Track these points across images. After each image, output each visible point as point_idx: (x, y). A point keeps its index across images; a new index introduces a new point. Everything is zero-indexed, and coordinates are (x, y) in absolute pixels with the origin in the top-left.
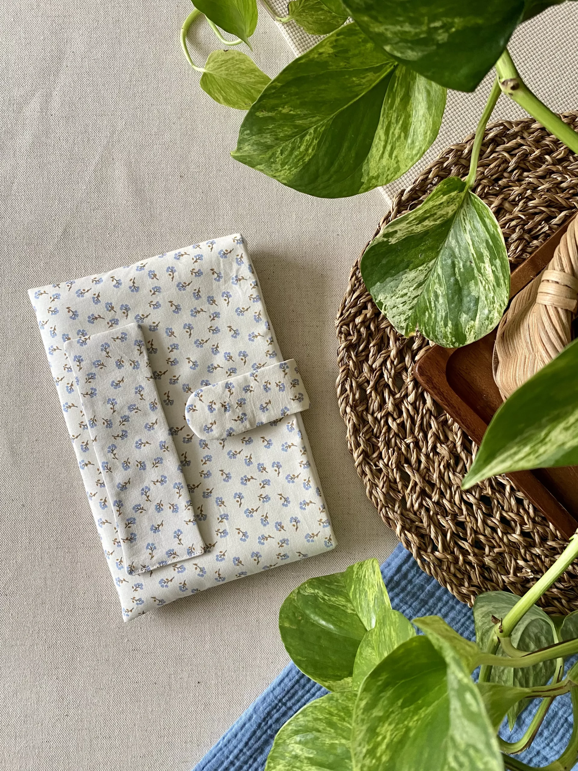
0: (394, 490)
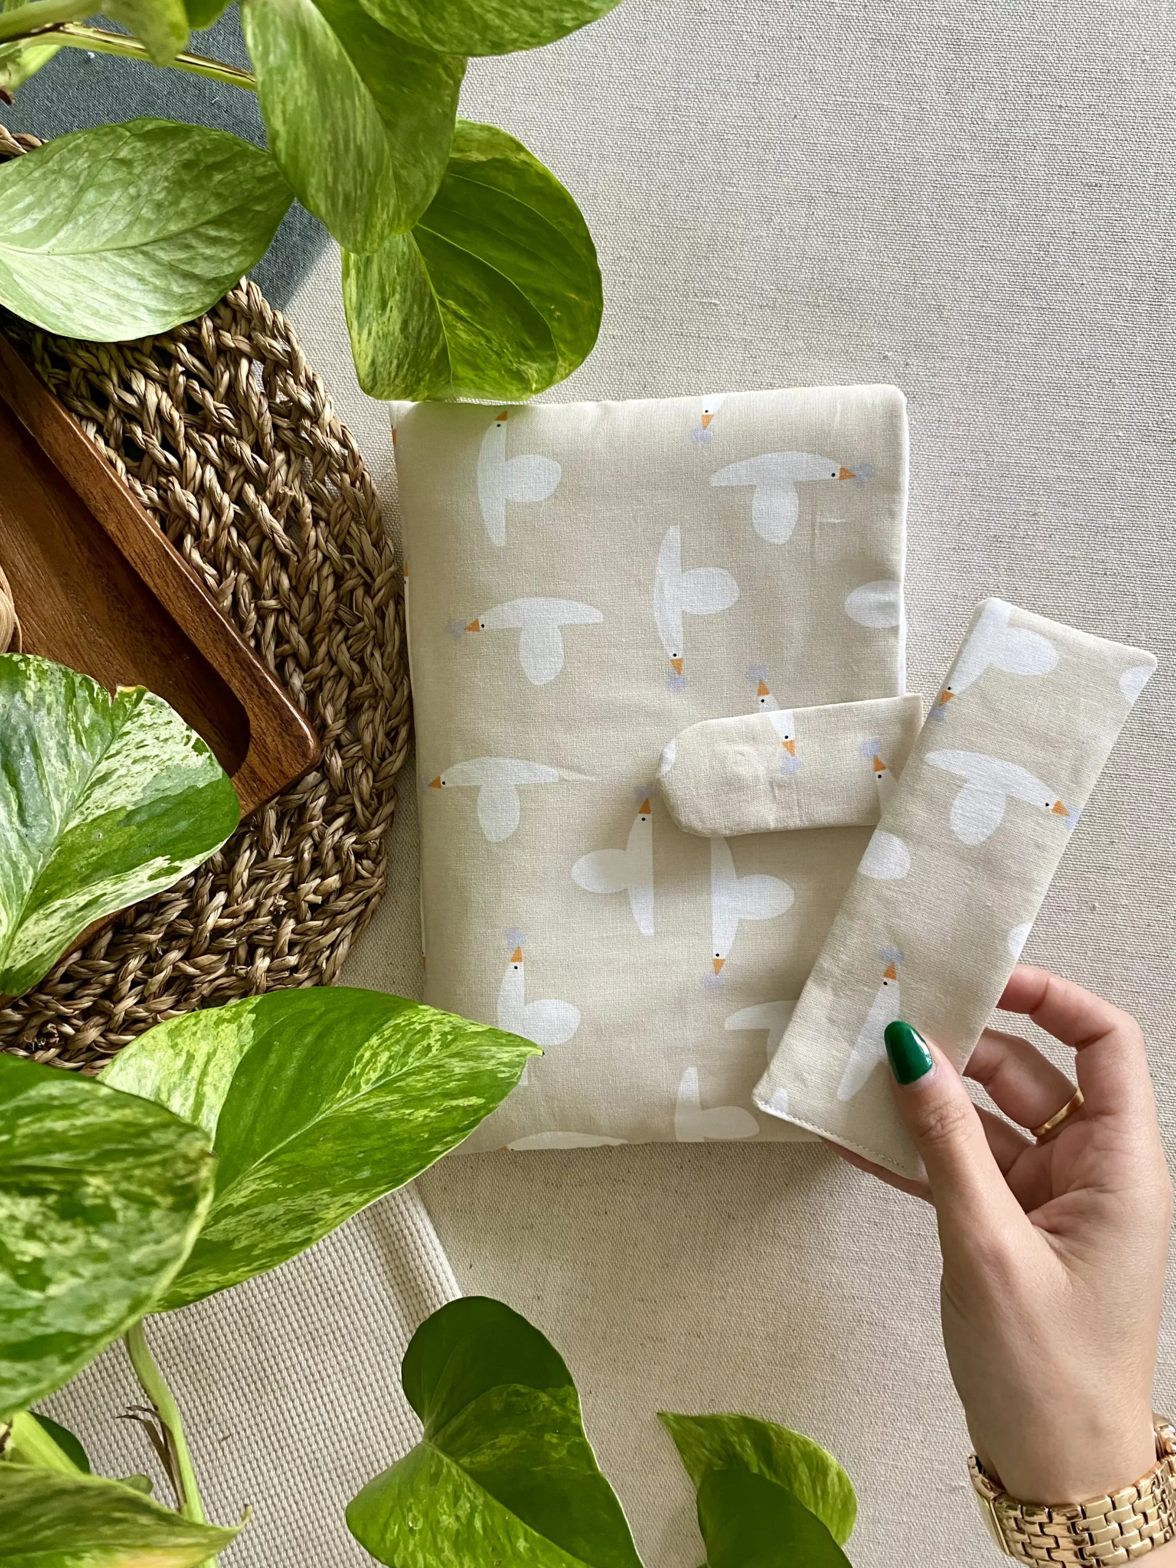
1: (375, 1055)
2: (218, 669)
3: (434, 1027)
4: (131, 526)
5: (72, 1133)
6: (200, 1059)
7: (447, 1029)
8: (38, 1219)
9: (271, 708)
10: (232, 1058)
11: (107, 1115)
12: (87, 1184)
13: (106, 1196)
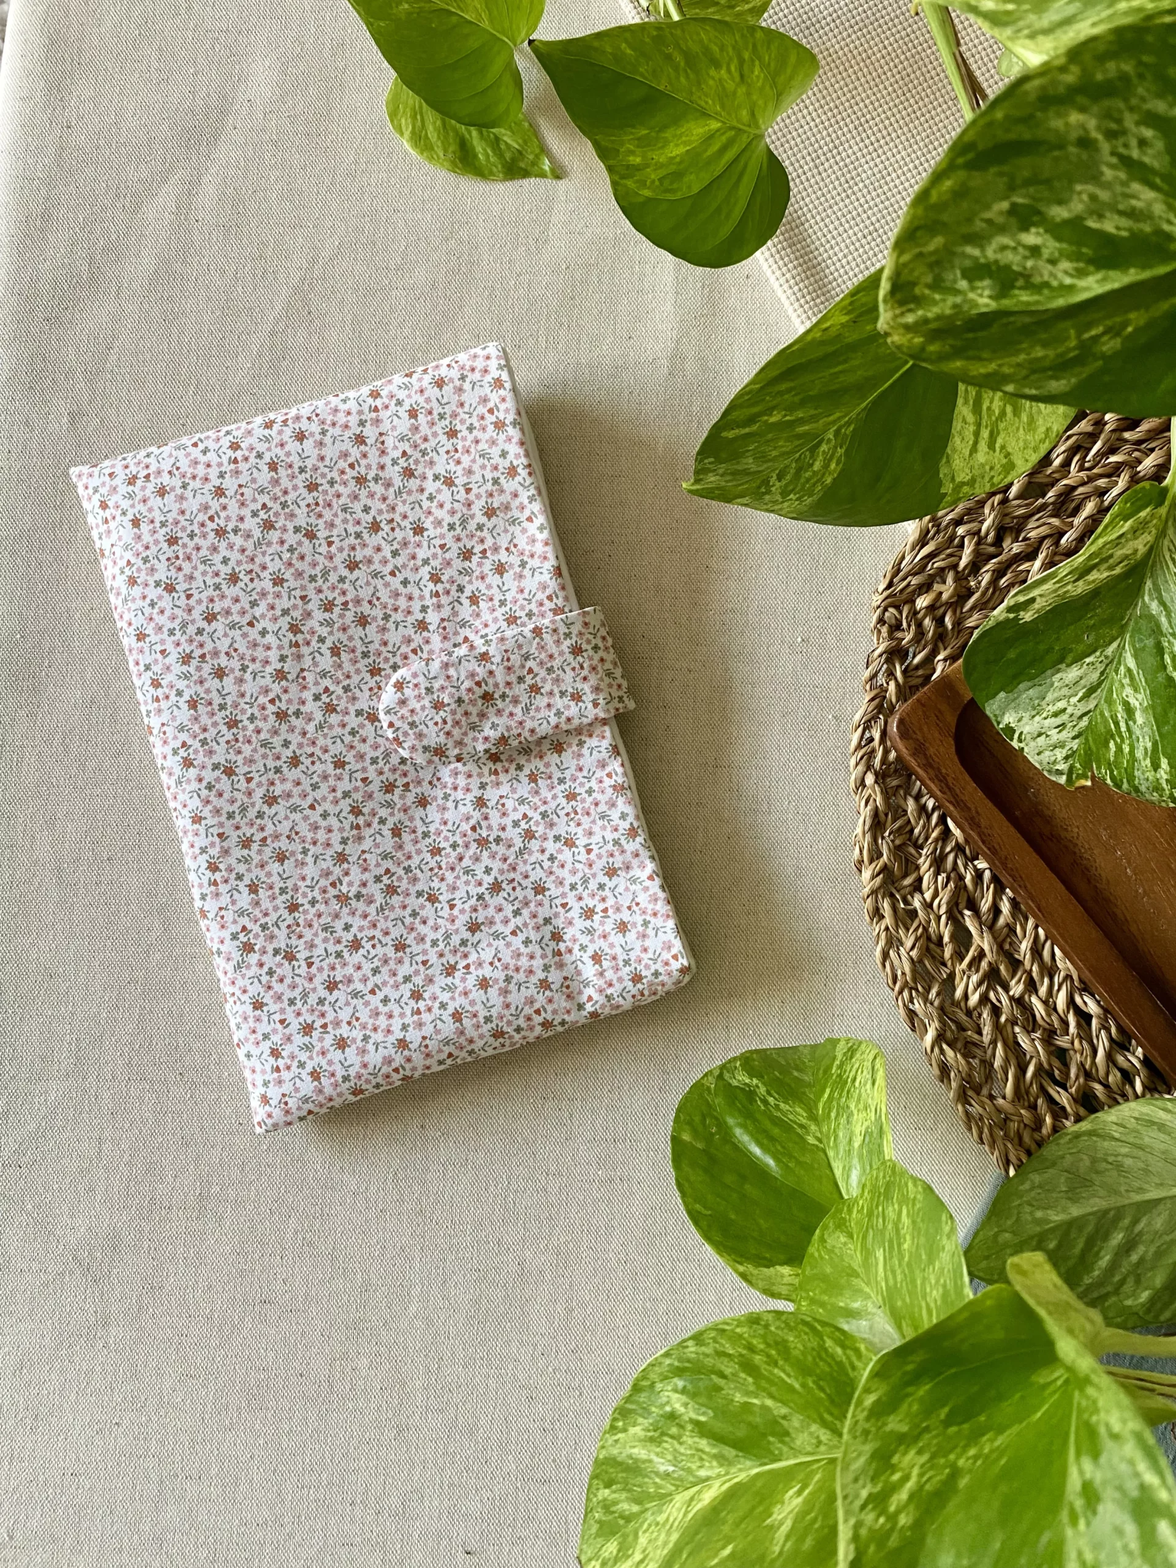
0: (933, 957)
1: (826, 466)
3: (779, 498)
5: (1024, 346)
10: (955, 450)
11: (1000, 366)
12: (990, 297)
13: (973, 289)
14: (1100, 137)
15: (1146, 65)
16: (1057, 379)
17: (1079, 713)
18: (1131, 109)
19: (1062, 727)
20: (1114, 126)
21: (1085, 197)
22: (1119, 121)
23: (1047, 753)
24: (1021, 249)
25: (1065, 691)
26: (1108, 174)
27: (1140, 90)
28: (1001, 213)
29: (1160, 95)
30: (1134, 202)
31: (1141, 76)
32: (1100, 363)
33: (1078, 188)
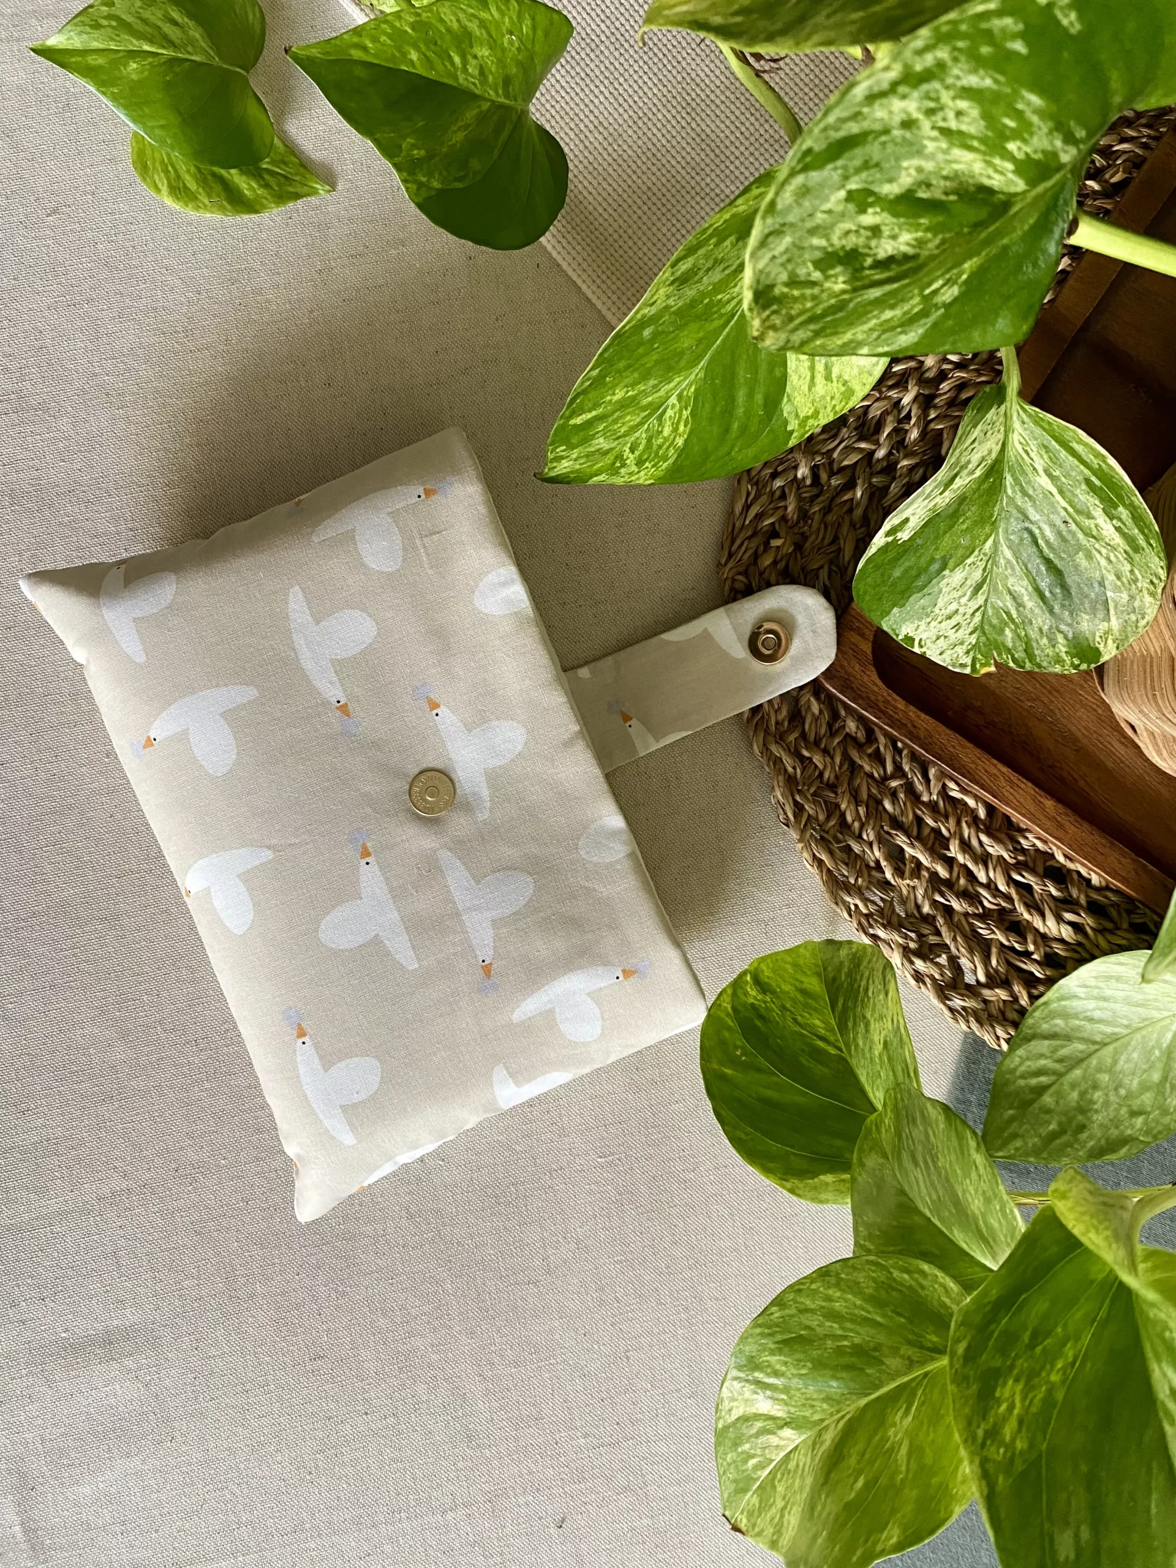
1: (675, 430)
2: (919, 713)
3: (634, 468)
4: (1032, 810)
6: (820, 379)
7: (623, 471)
8: (873, 243)
9: (864, 695)
10: (794, 388)
11: (854, 334)
12: (844, 282)
13: (827, 278)
14: (921, 117)
15: (960, 50)
16: (904, 332)
17: (972, 611)
18: (947, 88)
19: (957, 626)
20: (932, 105)
21: (913, 172)
22: (937, 100)
23: (949, 652)
24: (862, 231)
25: (956, 595)
26: (930, 146)
27: (956, 71)
28: (839, 202)
29: (974, 71)
30: (956, 166)
31: (956, 60)
32: (942, 310)
33: (905, 164)
